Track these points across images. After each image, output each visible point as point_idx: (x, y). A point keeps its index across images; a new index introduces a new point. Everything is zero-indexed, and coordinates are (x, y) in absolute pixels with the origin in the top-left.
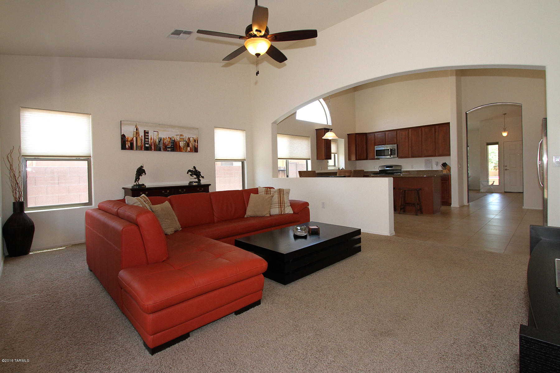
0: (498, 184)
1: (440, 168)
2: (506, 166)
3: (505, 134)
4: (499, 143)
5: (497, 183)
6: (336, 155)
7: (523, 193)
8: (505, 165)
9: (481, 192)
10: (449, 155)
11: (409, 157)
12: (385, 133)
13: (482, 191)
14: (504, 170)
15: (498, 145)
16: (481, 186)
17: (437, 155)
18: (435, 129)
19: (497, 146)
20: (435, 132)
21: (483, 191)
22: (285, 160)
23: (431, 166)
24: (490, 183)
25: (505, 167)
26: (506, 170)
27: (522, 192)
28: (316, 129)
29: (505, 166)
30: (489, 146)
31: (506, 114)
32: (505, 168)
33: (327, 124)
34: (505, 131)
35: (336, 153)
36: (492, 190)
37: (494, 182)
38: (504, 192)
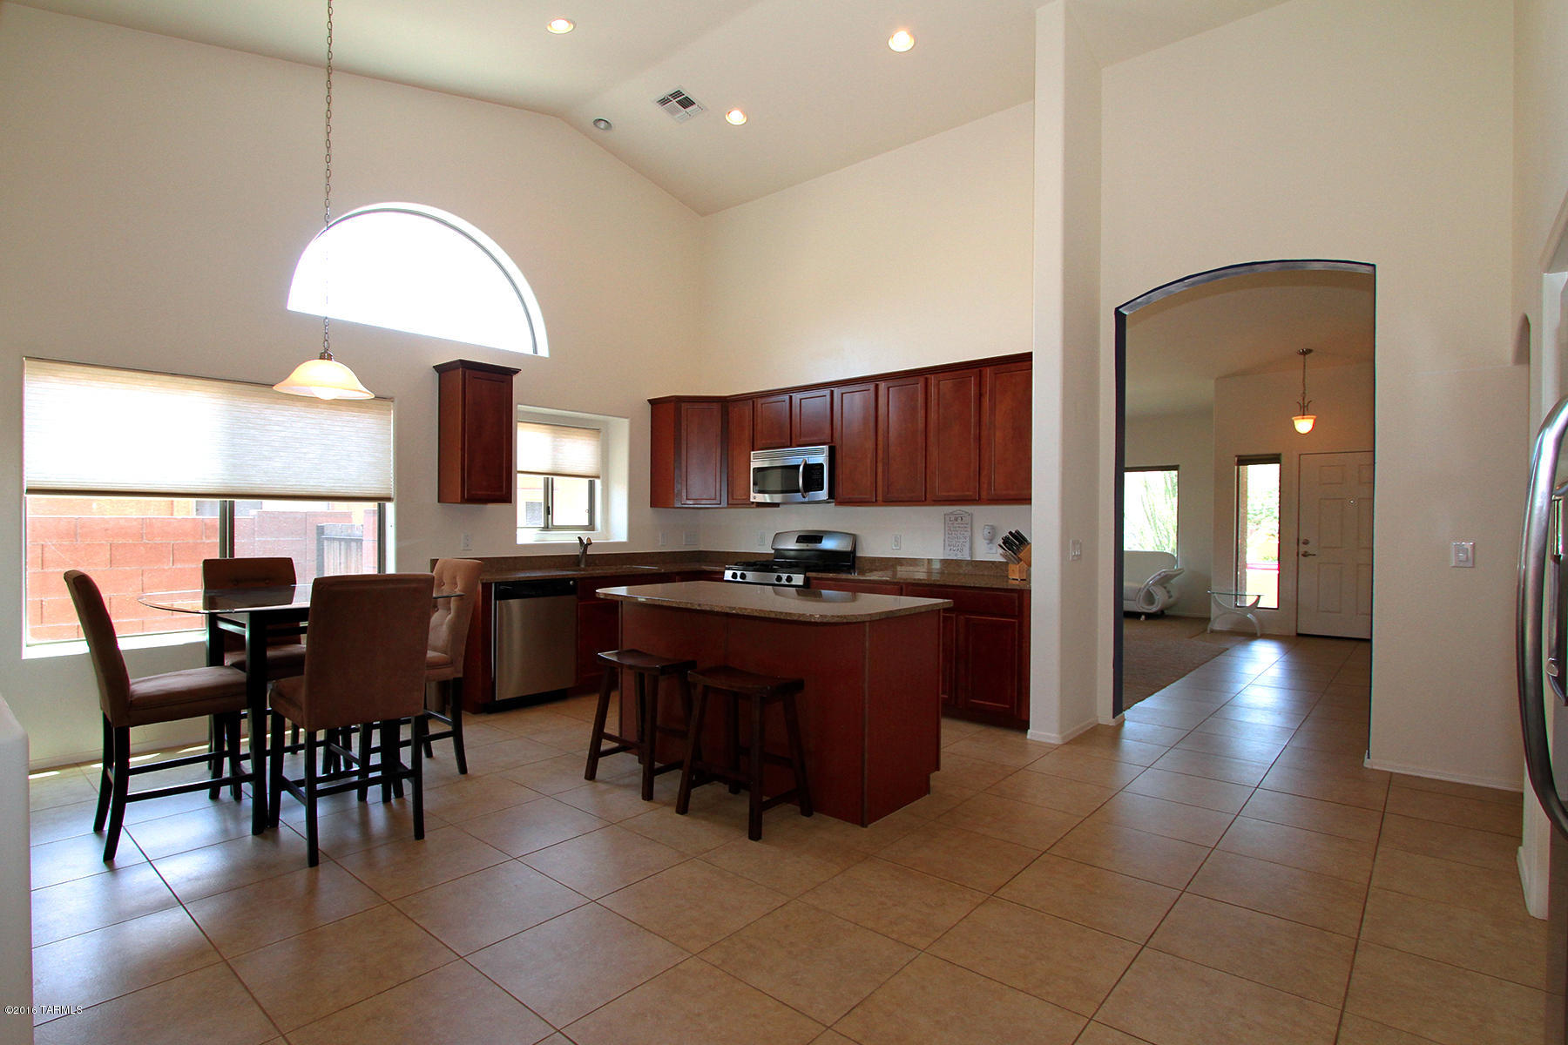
0: (1276, 606)
1: (995, 554)
2: (1306, 543)
3: (1304, 425)
4: (1283, 459)
5: (1270, 601)
6: (598, 483)
7: (1369, 641)
8: (1302, 539)
9: (1212, 631)
10: (1026, 500)
11: (875, 503)
12: (791, 397)
13: (1217, 625)
14: (1298, 555)
15: (1278, 465)
16: (1214, 611)
17: (984, 495)
18: (980, 385)
19: (1275, 468)
20: (980, 396)
21: (1218, 629)
22: (218, 500)
23: (967, 545)
24: (1249, 601)
25: (1301, 544)
26: (1304, 555)
27: (1368, 637)
28: (437, 368)
29: (1301, 542)
30: (1250, 467)
31: (1309, 351)
32: (1303, 548)
33: (535, 351)
34: (1304, 412)
35: (598, 477)
36: (1250, 628)
37: (1259, 596)
38: (1294, 634)
